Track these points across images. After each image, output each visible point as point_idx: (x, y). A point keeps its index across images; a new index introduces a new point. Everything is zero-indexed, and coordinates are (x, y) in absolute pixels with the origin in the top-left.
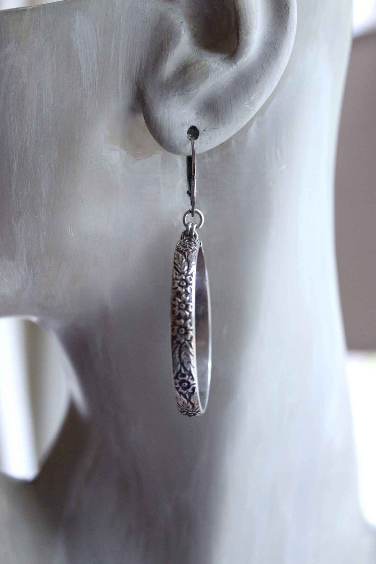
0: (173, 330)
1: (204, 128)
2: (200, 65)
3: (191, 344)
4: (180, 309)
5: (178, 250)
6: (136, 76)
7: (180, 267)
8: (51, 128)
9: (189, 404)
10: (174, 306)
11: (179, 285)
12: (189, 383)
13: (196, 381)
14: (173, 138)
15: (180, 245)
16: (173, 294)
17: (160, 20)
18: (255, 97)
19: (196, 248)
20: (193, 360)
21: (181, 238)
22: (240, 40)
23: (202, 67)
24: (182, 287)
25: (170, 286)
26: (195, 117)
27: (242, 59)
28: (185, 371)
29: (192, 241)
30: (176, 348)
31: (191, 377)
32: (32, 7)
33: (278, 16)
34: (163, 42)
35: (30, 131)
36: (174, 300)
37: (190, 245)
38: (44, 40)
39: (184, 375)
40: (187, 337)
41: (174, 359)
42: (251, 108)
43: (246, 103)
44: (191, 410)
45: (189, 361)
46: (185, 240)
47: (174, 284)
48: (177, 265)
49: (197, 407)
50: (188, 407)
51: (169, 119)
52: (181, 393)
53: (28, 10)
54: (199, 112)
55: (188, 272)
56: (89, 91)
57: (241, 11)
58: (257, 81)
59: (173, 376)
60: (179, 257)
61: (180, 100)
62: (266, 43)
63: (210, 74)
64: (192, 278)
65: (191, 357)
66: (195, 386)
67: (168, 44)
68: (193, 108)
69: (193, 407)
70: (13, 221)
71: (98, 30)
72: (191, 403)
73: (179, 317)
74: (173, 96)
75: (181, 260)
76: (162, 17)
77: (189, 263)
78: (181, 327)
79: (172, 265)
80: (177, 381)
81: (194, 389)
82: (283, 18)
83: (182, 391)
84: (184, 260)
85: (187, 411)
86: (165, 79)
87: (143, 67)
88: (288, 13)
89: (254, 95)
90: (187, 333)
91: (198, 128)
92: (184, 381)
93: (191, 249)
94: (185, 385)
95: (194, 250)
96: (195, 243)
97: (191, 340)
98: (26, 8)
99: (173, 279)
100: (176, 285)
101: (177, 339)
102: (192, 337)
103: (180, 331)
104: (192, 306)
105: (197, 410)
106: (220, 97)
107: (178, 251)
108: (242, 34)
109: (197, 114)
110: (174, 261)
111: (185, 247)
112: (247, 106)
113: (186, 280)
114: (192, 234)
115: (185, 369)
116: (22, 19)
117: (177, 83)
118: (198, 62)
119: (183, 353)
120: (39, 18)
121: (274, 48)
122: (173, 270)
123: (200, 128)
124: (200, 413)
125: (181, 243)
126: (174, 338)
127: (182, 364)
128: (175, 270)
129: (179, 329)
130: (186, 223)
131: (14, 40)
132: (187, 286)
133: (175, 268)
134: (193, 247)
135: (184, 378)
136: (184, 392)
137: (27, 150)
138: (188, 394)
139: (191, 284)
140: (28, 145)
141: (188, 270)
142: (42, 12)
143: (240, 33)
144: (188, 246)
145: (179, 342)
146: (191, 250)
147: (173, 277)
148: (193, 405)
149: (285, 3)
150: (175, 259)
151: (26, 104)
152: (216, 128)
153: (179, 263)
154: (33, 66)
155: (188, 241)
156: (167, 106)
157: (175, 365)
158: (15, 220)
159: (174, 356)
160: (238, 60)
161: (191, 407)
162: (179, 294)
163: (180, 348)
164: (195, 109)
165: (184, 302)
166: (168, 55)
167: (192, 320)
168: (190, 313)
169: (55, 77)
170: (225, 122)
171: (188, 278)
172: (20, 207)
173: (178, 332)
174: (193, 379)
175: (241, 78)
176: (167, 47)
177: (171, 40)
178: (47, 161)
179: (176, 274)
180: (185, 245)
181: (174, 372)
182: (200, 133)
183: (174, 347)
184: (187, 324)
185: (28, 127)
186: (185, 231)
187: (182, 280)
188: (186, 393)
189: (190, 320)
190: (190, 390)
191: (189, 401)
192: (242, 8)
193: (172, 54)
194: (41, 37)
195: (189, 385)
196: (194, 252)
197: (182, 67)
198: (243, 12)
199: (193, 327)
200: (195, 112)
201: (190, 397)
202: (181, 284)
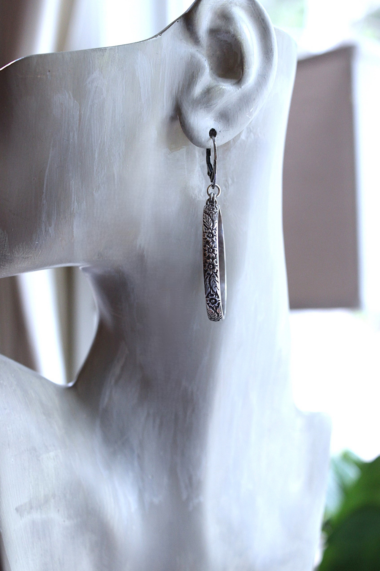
0: (205, 266)
1: (220, 130)
2: (218, 88)
3: (217, 275)
4: (209, 252)
5: (205, 212)
6: (175, 95)
7: (207, 224)
8: (120, 128)
9: (216, 314)
10: (205, 250)
11: (208, 236)
12: (215, 300)
13: (220, 299)
14: (200, 137)
15: (206, 209)
16: (204, 242)
17: (191, 58)
18: (253, 110)
19: (217, 211)
20: (218, 285)
21: (207, 204)
22: (244, 72)
23: (220, 89)
24: (210, 237)
25: (202, 237)
26: (214, 123)
27: (245, 85)
28: (213, 293)
29: (214, 206)
30: (207, 277)
31: (217, 296)
32: (110, 48)
33: (266, 57)
34: (193, 72)
35: (107, 131)
36: (205, 246)
37: (213, 209)
38: (118, 70)
39: (213, 295)
40: (214, 270)
41: (206, 285)
42: (250, 117)
43: (247, 114)
44: (217, 317)
45: (216, 286)
46: (209, 205)
47: (204, 235)
48: (206, 223)
49: (221, 315)
50: (214, 316)
51: (198, 124)
52: (210, 307)
53: (108, 49)
54: (216, 119)
55: (213, 228)
56: (145, 105)
57: (245, 53)
58: (254, 99)
59: (205, 296)
60: (206, 218)
61: (205, 111)
62: (259, 75)
63: (225, 94)
64: (216, 231)
65: (217, 283)
66: (219, 302)
67: (197, 74)
68: (212, 117)
69: (218, 316)
70: (94, 192)
71: (152, 64)
72: (217, 313)
73: (209, 257)
74: (201, 108)
75: (208, 219)
76: (193, 56)
77: (213, 221)
78: (210, 264)
79: (202, 223)
80: (208, 299)
81: (219, 304)
82: (270, 58)
83: (211, 305)
84: (210, 220)
85: (214, 318)
86: (195, 97)
87: (180, 89)
88: (273, 55)
89: (252, 109)
90: (214, 268)
91: (216, 130)
92: (213, 299)
93: (214, 211)
94: (213, 301)
95: (216, 212)
96: (216, 207)
97: (217, 272)
98: (106, 48)
99: (204, 233)
100: (206, 237)
101: (208, 272)
102: (217, 271)
103: (209, 266)
104: (216, 250)
105: (220, 317)
106: (230, 109)
107: (206, 214)
108: (245, 68)
109: (215, 120)
110: (203, 220)
111: (210, 210)
112: (247, 116)
113: (212, 233)
114: (214, 201)
115: (213, 291)
116: (104, 55)
117: (203, 100)
118: (217, 86)
119: (212, 281)
120: (114, 55)
121: (265, 78)
122: (203, 226)
123: (217, 130)
124: (222, 319)
125: (206, 207)
126: (205, 271)
127: (211, 288)
128: (204, 226)
129: (209, 265)
130: (209, 194)
131: (98, 69)
132: (213, 237)
133: (204, 225)
134: (215, 210)
135: (212, 297)
136: (213, 306)
137: (104, 144)
138: (215, 307)
139: (216, 236)
140: (105, 141)
141: (213, 226)
142: (116, 51)
143: (244, 68)
144: (211, 210)
145: (209, 274)
146: (214, 213)
147: (203, 231)
148: (218, 314)
149: (270, 49)
150: (204, 218)
151: (105, 112)
152: (228, 130)
153: (207, 222)
154: (110, 87)
155: (211, 206)
156: (197, 115)
157: (206, 289)
158: (95, 191)
159: (206, 284)
160: (243, 85)
161: (217, 315)
162: (208, 243)
163: (210, 278)
164: (213, 117)
165: (211, 248)
166: (197, 81)
167: (217, 260)
168: (216, 255)
169: (124, 95)
170: (233, 126)
171: (213, 231)
172: (100, 182)
173: (208, 267)
174: (218, 297)
175: (244, 97)
176: (196, 76)
177: (199, 72)
178: (118, 151)
179: (205, 229)
180: (210, 209)
181: (206, 293)
182: (217, 134)
183: (206, 277)
184: (214, 262)
185: (105, 128)
186: (209, 199)
187: (209, 233)
188: (214, 307)
189: (216, 260)
190: (216, 305)
191: (216, 311)
192: (246, 51)
193: (200, 81)
194: (116, 67)
195: (216, 301)
196: (216, 214)
197: (206, 90)
198: (246, 54)
199: (218, 264)
200: (213, 119)
201: (216, 309)
202: (209, 235)
